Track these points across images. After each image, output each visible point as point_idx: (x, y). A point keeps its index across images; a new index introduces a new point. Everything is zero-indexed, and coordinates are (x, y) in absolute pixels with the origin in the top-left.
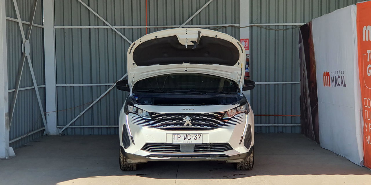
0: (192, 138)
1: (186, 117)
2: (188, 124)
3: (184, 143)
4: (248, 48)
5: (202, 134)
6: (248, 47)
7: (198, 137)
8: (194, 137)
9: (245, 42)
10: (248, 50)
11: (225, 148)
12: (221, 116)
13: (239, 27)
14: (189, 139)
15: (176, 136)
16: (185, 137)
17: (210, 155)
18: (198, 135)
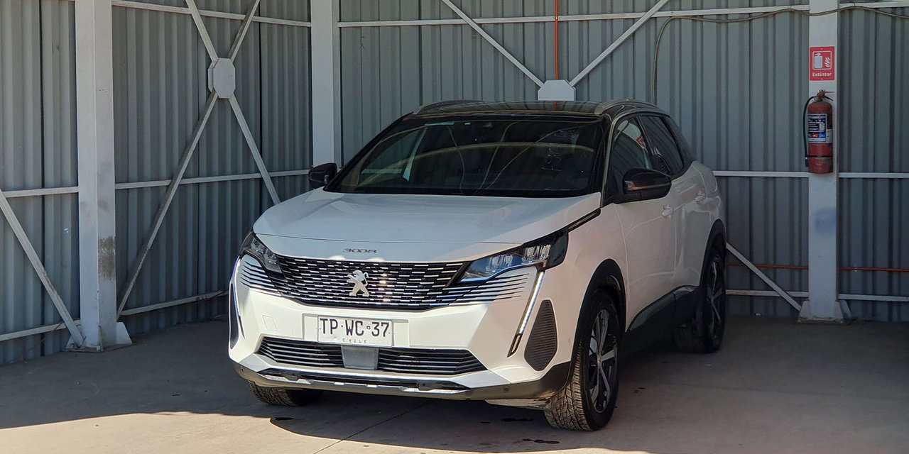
0: (366, 331)
1: (354, 273)
2: (360, 292)
3: (347, 342)
4: (833, 75)
5: (391, 320)
6: (832, 71)
7: (382, 329)
8: (372, 329)
9: (825, 56)
10: (833, 79)
11: (461, 365)
12: (450, 275)
13: (806, 14)
14: (360, 332)
15: (328, 323)
16: (350, 325)
17: (416, 380)
18: (382, 324)
